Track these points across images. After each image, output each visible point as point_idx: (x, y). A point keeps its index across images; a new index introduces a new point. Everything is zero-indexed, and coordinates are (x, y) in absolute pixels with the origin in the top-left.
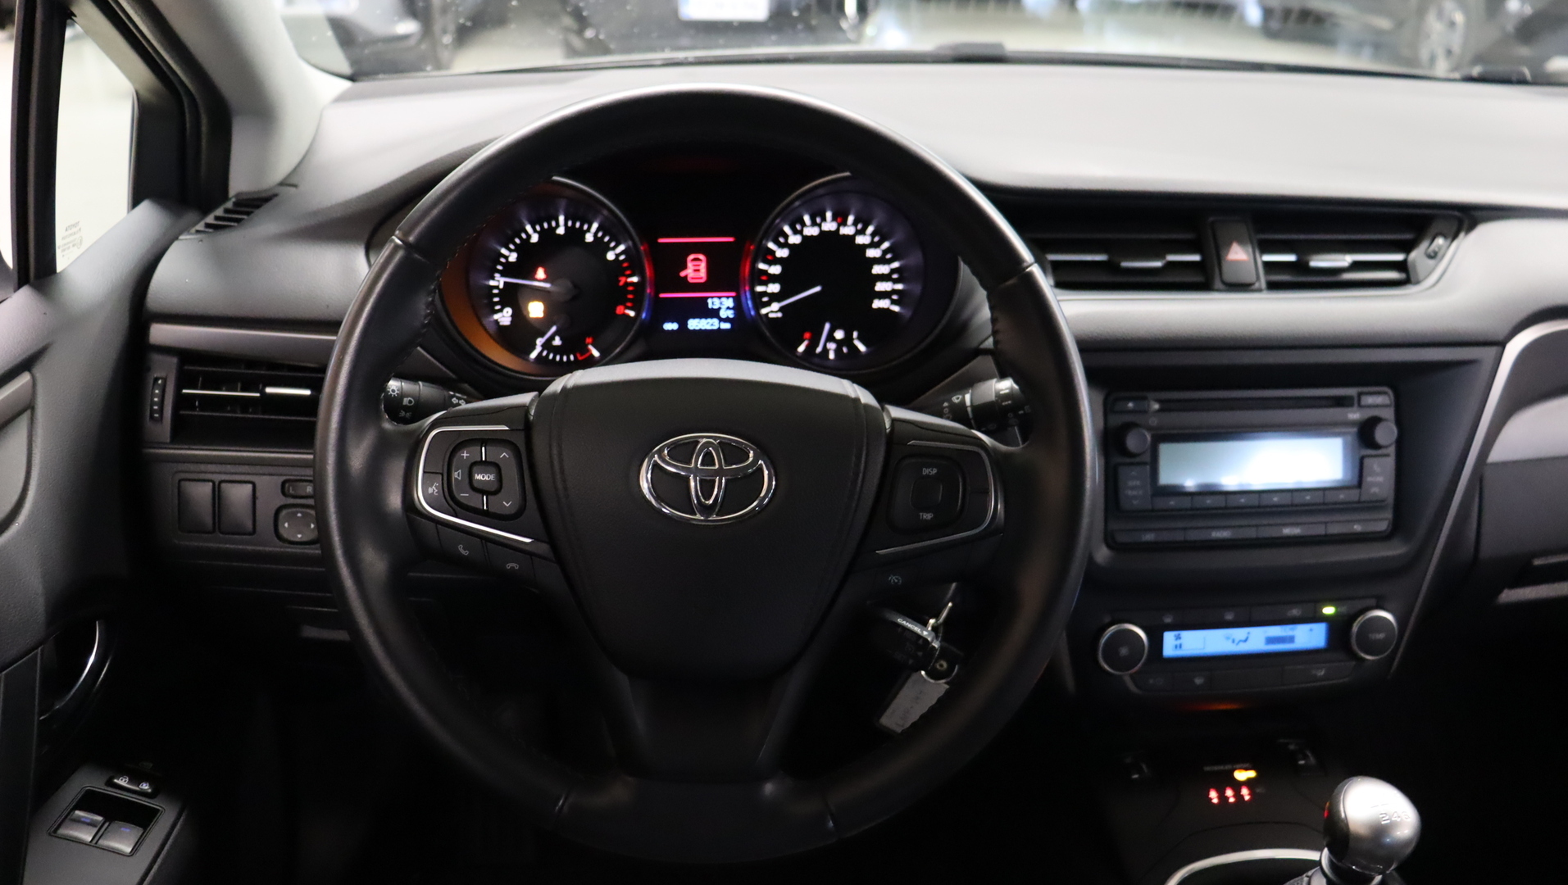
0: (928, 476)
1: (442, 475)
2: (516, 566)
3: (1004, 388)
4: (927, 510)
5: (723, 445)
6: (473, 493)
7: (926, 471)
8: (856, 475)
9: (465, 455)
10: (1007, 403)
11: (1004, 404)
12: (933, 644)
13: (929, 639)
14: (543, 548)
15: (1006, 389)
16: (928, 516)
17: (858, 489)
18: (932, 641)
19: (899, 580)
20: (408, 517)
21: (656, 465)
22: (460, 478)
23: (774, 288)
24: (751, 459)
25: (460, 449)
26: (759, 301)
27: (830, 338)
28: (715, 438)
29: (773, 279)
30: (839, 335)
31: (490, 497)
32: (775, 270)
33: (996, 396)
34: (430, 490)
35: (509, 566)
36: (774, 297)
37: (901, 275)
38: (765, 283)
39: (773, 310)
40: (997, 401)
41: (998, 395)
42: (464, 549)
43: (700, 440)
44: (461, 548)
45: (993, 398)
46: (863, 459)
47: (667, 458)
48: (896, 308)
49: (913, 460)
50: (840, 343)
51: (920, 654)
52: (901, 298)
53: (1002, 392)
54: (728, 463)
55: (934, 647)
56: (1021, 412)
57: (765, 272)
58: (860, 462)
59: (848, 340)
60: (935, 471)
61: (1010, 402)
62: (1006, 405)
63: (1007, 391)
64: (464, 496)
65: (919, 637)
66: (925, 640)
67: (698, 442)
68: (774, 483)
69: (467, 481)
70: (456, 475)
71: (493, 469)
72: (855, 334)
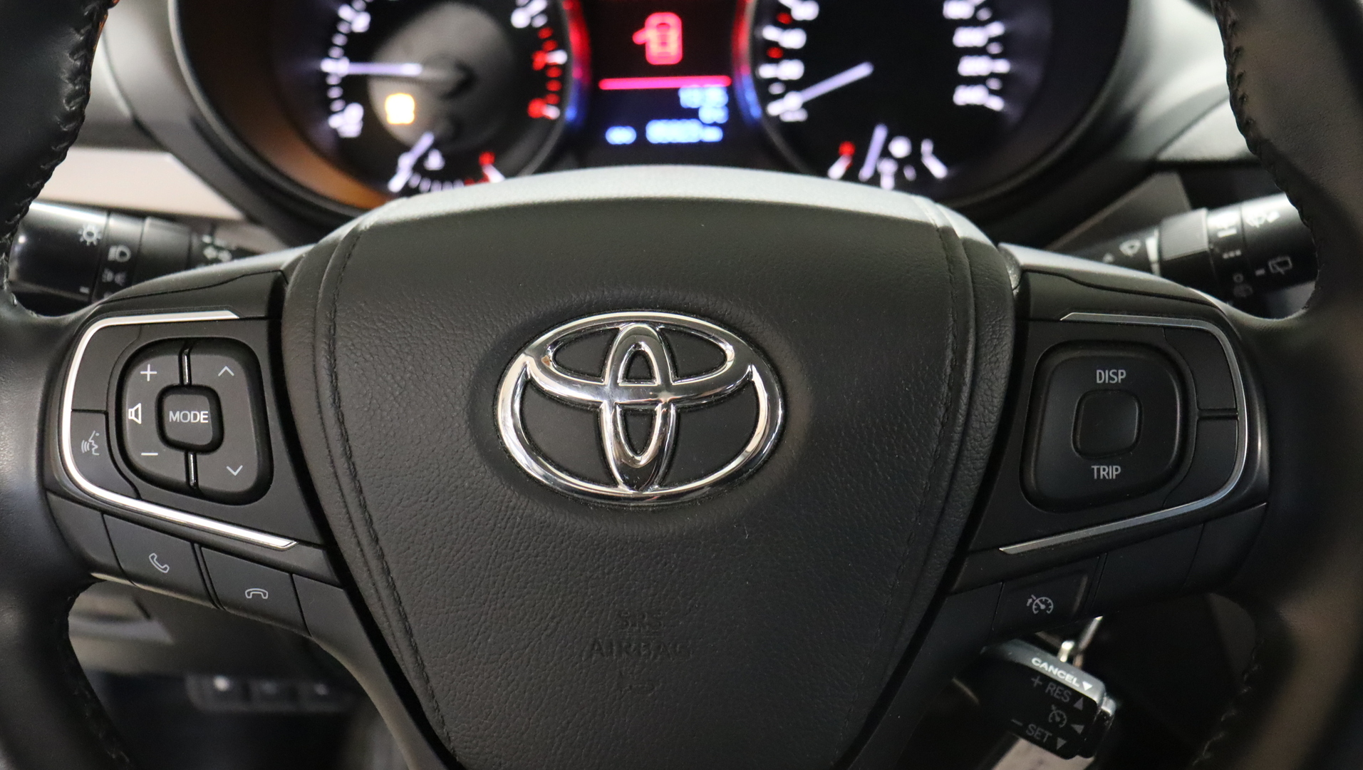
0: (1106, 388)
1: (106, 414)
2: (264, 594)
3: (1225, 225)
4: (1107, 459)
5: (670, 335)
6: (165, 449)
7: (1103, 376)
8: (956, 388)
9: (149, 373)
10: (1232, 254)
11: (1225, 256)
12: (1104, 708)
13: (1096, 698)
14: (313, 559)
15: (1230, 228)
16: (1110, 472)
17: (961, 419)
18: (1101, 701)
19: (1048, 605)
20: (47, 503)
21: (528, 384)
22: (139, 421)
23: (792, 70)
24: (729, 364)
25: (141, 361)
26: (765, 91)
27: (885, 153)
28: (653, 324)
29: (790, 54)
30: (900, 148)
31: (200, 457)
32: (794, 39)
33: (1210, 242)
34: (85, 447)
35: (251, 593)
36: (792, 86)
37: (1007, 46)
38: (775, 61)
39: (790, 108)
40: (1212, 250)
41: (1213, 240)
42: (161, 561)
43: (621, 327)
44: (153, 559)
45: (1203, 245)
46: (970, 355)
47: (552, 367)
48: (996, 104)
49: (1077, 354)
50: (901, 163)
51: (1079, 728)
52: (1007, 85)
53: (1222, 235)
54: (679, 375)
55: (1105, 713)
56: (1260, 272)
57: (775, 44)
58: (964, 361)
59: (914, 158)
60: (1121, 375)
61: (1238, 253)
62: (1231, 259)
63: (1233, 232)
64: (149, 455)
65: (1076, 695)
66: (1088, 701)
67: (616, 331)
68: (780, 412)
69: (153, 426)
70: (134, 414)
71: (204, 400)
72: (927, 147)
